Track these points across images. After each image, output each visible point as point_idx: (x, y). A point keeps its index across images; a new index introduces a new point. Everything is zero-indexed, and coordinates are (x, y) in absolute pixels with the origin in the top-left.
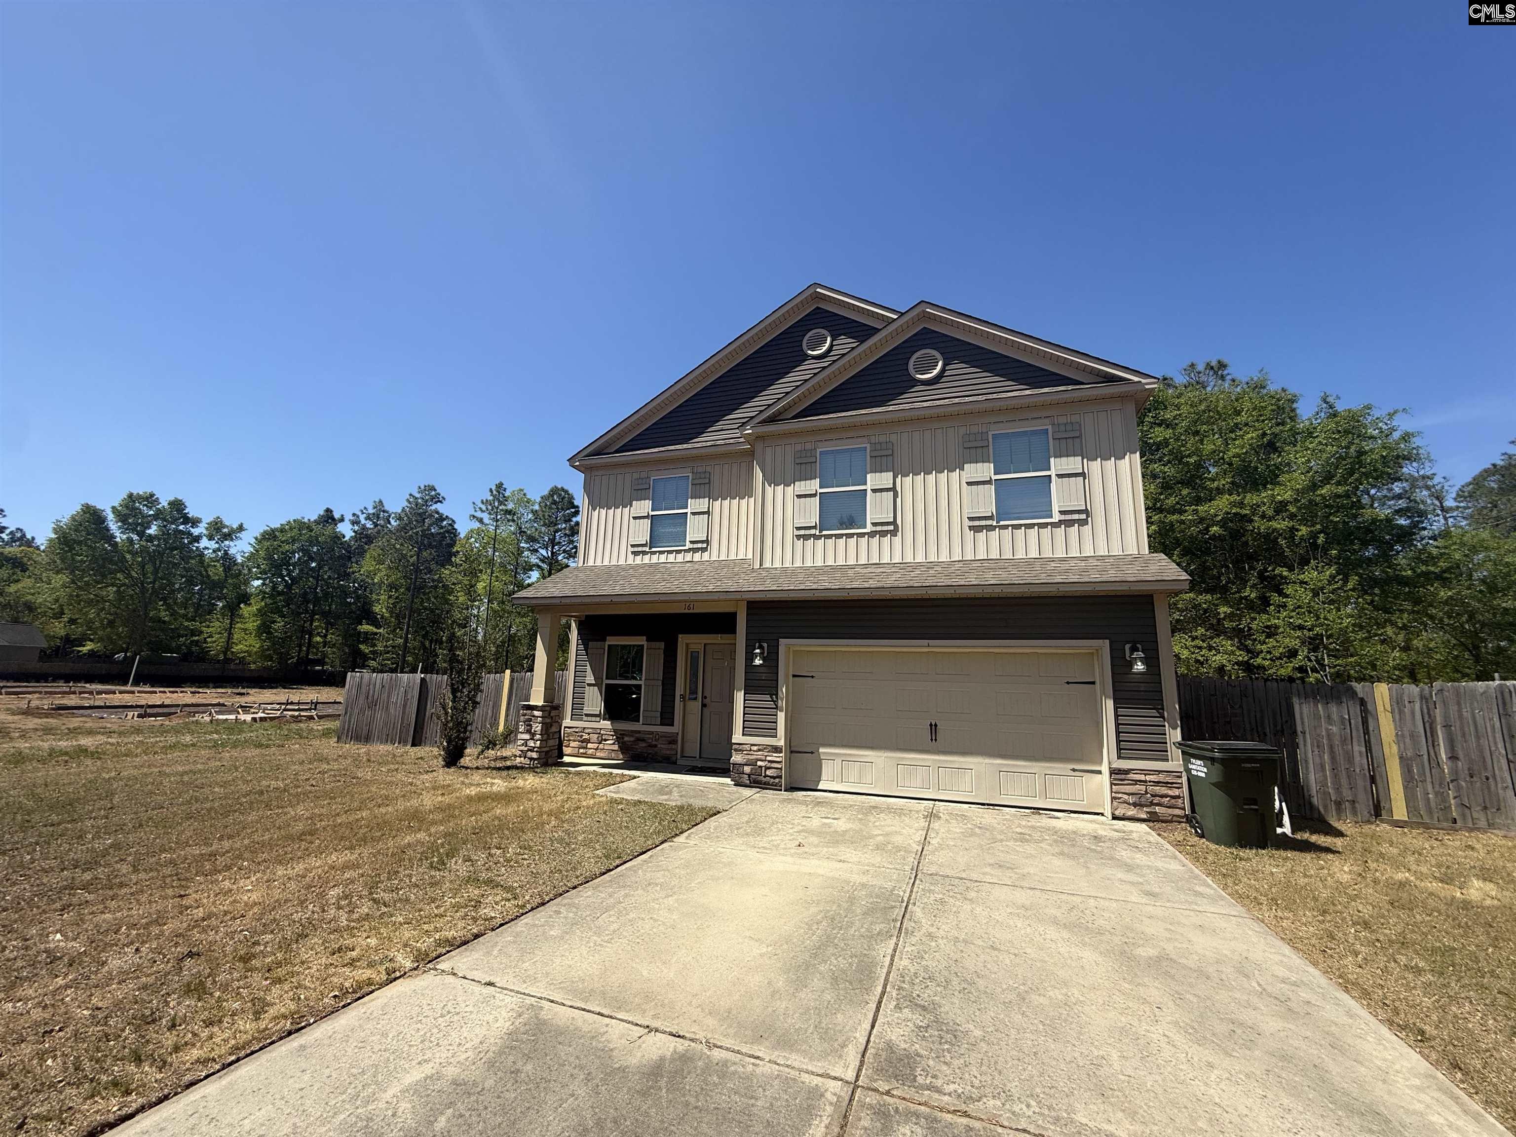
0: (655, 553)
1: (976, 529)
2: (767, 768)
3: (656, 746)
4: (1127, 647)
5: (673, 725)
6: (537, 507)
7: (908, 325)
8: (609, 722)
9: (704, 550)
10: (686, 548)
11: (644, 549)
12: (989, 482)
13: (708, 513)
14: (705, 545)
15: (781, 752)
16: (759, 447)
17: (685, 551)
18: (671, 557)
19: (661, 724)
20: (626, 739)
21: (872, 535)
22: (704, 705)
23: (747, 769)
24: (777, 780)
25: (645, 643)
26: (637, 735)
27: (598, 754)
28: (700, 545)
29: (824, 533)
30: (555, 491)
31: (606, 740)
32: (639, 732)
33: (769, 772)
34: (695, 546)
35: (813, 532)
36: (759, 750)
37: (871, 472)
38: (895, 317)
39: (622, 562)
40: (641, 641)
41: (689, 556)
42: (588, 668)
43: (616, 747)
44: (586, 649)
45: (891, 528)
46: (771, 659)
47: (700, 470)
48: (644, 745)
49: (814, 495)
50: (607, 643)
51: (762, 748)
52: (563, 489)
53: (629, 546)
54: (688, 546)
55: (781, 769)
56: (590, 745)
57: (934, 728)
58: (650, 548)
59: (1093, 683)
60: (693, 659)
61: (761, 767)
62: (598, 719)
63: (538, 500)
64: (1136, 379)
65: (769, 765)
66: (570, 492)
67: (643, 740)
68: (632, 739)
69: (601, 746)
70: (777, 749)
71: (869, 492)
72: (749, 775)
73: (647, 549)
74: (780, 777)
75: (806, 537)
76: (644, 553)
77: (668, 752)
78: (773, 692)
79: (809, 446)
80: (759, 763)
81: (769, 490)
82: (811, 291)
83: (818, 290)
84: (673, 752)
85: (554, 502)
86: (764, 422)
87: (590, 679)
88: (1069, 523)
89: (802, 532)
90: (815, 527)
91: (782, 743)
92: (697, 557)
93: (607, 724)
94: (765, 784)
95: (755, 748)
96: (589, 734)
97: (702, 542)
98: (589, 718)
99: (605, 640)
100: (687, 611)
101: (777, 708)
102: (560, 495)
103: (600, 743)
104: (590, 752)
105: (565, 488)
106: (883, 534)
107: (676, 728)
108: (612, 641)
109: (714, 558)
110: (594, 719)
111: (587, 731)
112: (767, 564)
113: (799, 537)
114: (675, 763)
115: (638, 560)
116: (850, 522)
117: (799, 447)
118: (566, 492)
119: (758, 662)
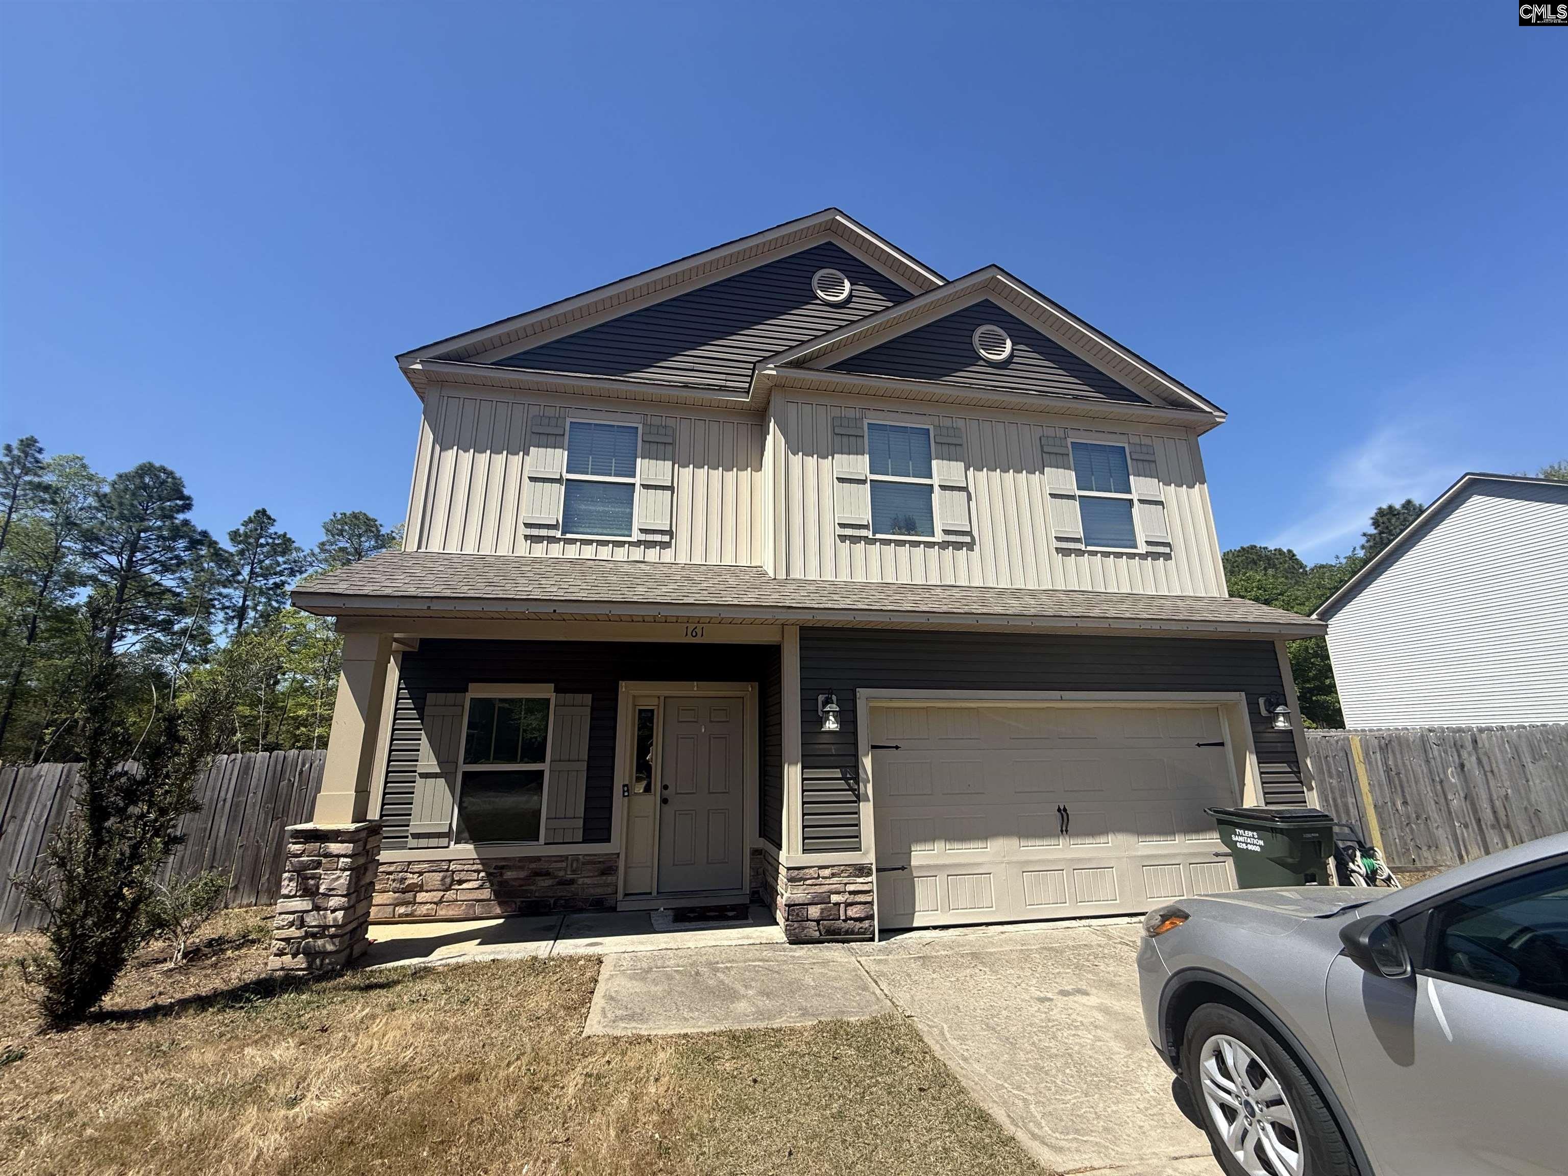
0: (573, 541)
1: (1066, 552)
2: (848, 905)
3: (572, 882)
4: (1261, 701)
5: (608, 840)
6: (107, 489)
7: (958, 296)
8: (471, 847)
9: (665, 545)
10: (634, 539)
11: (552, 533)
12: (1072, 497)
13: (671, 488)
14: (666, 538)
15: (869, 874)
16: (777, 402)
17: (631, 544)
18: (604, 553)
19: (584, 841)
20: (509, 875)
21: (944, 545)
22: (665, 801)
23: (814, 912)
24: (866, 924)
25: (552, 696)
26: (533, 866)
27: (443, 912)
28: (658, 538)
29: (878, 536)
30: (146, 469)
31: (460, 882)
32: (538, 859)
33: (853, 912)
34: (650, 537)
35: (864, 533)
36: (833, 875)
37: (938, 461)
38: (941, 284)
39: (503, 551)
40: (545, 691)
41: (637, 554)
42: (424, 742)
43: (486, 894)
44: (420, 708)
45: (967, 539)
46: (848, 718)
47: (656, 421)
48: (546, 882)
49: (864, 482)
50: (469, 695)
51: (838, 871)
52: (163, 469)
53: (521, 526)
54: (636, 536)
55: (871, 903)
56: (421, 897)
57: (1063, 811)
58: (563, 533)
59: (1222, 744)
60: (646, 720)
61: (837, 904)
62: (444, 841)
63: (112, 477)
64: (1208, 409)
65: (851, 899)
66: (178, 475)
67: (547, 874)
68: (522, 874)
69: (450, 895)
70: (862, 870)
71: (936, 489)
72: (817, 922)
73: (558, 534)
74: (871, 917)
75: (855, 540)
76: (552, 540)
77: (599, 891)
78: (852, 772)
79: (851, 413)
80: (835, 898)
81: (797, 461)
82: (827, 217)
83: (838, 218)
84: (610, 890)
85: (145, 487)
86: (798, 364)
87: (428, 761)
88: (1156, 556)
89: (849, 532)
90: (866, 527)
91: (868, 856)
92: (652, 555)
93: (467, 850)
94: (847, 933)
95: (827, 872)
96: (421, 874)
97: (662, 532)
98: (423, 842)
99: (466, 690)
100: (690, 640)
101: (858, 798)
102: (158, 477)
103: (448, 889)
104: (424, 909)
105: (170, 468)
106: (958, 546)
107: (615, 846)
108: (479, 691)
109: (683, 559)
110: (433, 842)
111: (416, 868)
112: (797, 574)
113: (843, 538)
114: (614, 909)
115: (539, 550)
116: (910, 527)
117: (836, 412)
118: (170, 474)
119: (831, 725)
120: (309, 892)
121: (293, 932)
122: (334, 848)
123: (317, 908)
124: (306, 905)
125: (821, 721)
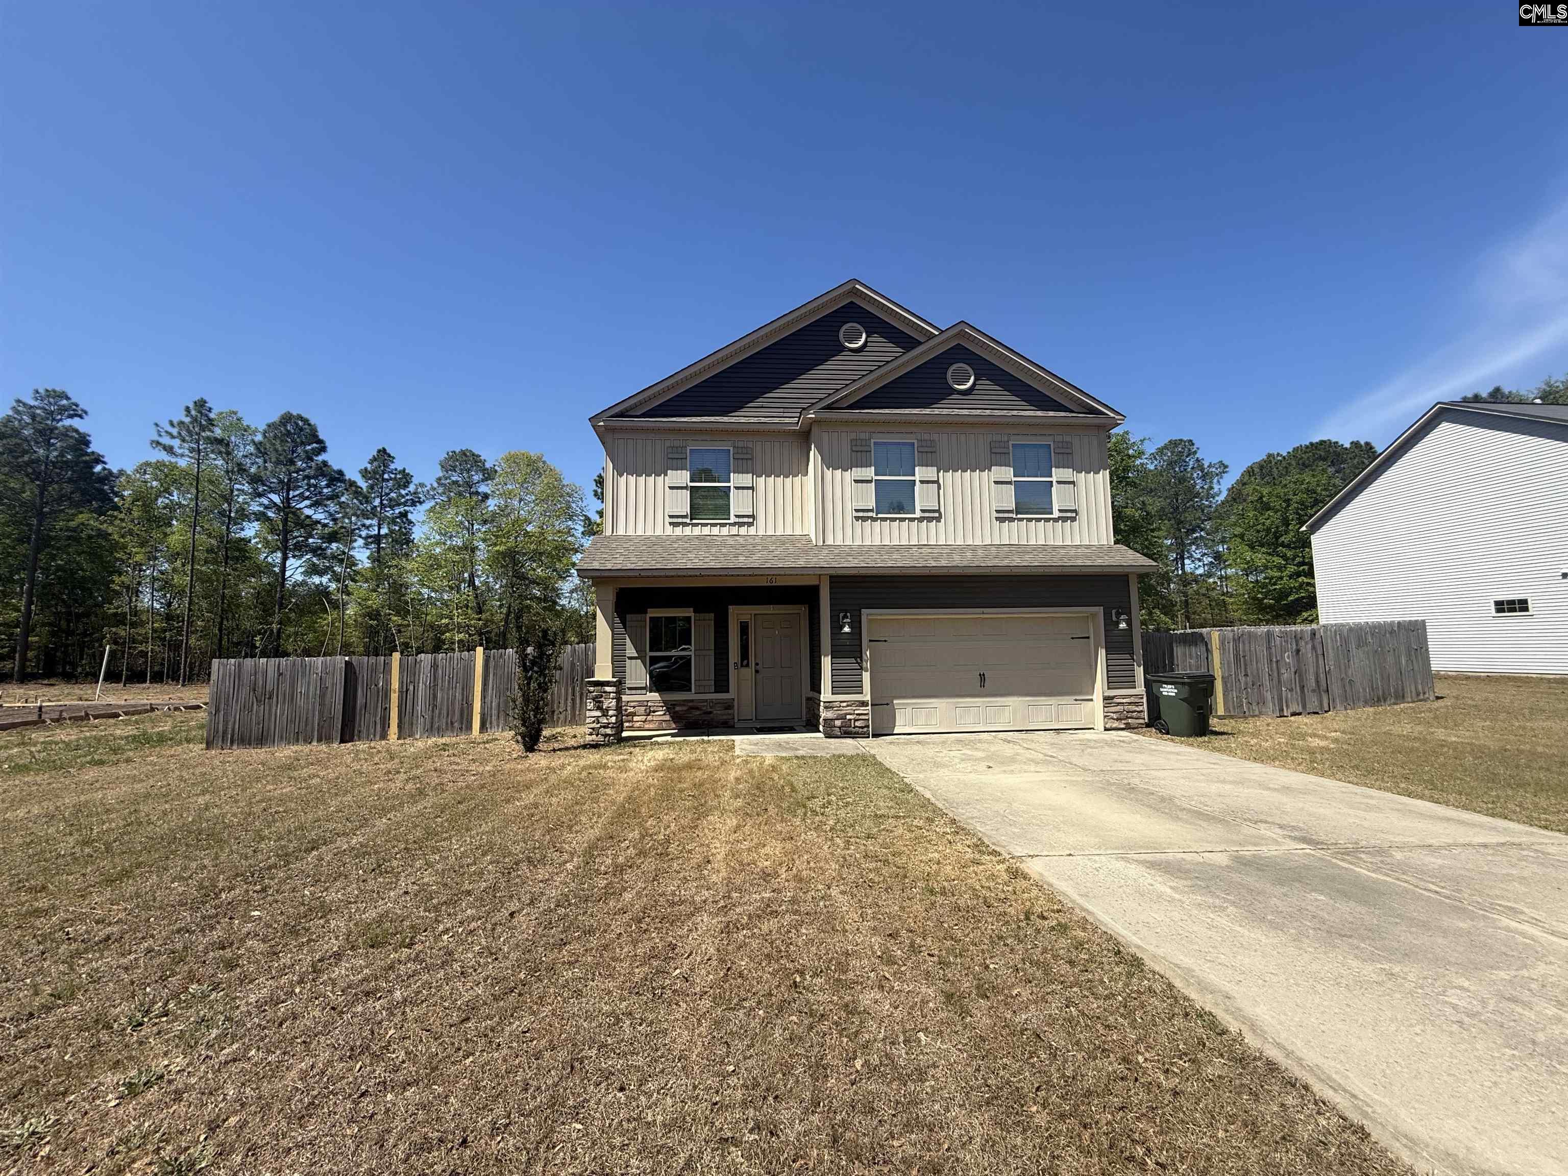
0: (696, 525)
1: (1001, 520)
2: (856, 720)
3: (711, 713)
4: (1114, 612)
5: (728, 692)
6: (259, 438)
8: (657, 694)
9: (750, 524)
10: (731, 521)
11: (685, 520)
12: (1010, 483)
13: (752, 488)
14: (751, 520)
15: (867, 705)
16: (815, 430)
17: (730, 524)
18: (715, 531)
19: (716, 692)
20: (677, 709)
21: (921, 520)
22: (757, 671)
23: (838, 723)
24: (865, 729)
25: (692, 615)
26: (690, 704)
27: (647, 726)
28: (746, 520)
29: (880, 516)
30: (287, 418)
31: (654, 712)
32: (692, 701)
33: (857, 724)
34: (741, 520)
35: (870, 514)
36: (848, 706)
37: (919, 465)
38: (937, 333)
39: (659, 532)
40: (689, 612)
41: (734, 530)
42: (628, 640)
43: (667, 718)
44: (624, 623)
45: (937, 515)
46: (856, 626)
47: (741, 444)
48: (698, 713)
49: (870, 481)
50: (648, 615)
51: (851, 704)
52: (300, 418)
53: (667, 518)
54: (733, 519)
55: (868, 720)
56: (635, 718)
57: (982, 677)
58: (691, 519)
59: (1088, 638)
60: (744, 629)
61: (850, 720)
62: (644, 692)
64: (1112, 415)
65: (857, 717)
66: (312, 422)
67: (697, 708)
68: (685, 708)
69: (649, 718)
70: (863, 704)
71: (918, 483)
72: (840, 728)
73: (688, 521)
74: (868, 727)
75: (864, 519)
76: (685, 525)
77: (725, 717)
78: (858, 655)
79: (863, 436)
80: (848, 717)
81: (828, 473)
82: (849, 286)
83: (857, 286)
84: (730, 717)
85: (289, 433)
86: (829, 407)
87: (631, 651)
88: (1065, 519)
89: (861, 514)
90: (872, 511)
91: (868, 698)
92: (743, 530)
93: (655, 696)
94: (855, 733)
95: (845, 704)
96: (634, 707)
97: (748, 516)
98: (634, 692)
99: (646, 613)
100: (769, 584)
101: (861, 668)
102: (297, 424)
103: (648, 715)
104: (637, 724)
105: (305, 415)
106: (930, 520)
107: (732, 694)
108: (653, 613)
109: (761, 532)
110: (639, 692)
111: (632, 704)
112: (830, 541)
113: (857, 518)
114: (733, 727)
115: (678, 531)
116: (900, 509)
117: (853, 436)
118: (306, 421)
119: (847, 629)
120: (599, 708)
121: (594, 725)
122: (608, 689)
123: (604, 715)
124: (598, 713)
125: (842, 627)
